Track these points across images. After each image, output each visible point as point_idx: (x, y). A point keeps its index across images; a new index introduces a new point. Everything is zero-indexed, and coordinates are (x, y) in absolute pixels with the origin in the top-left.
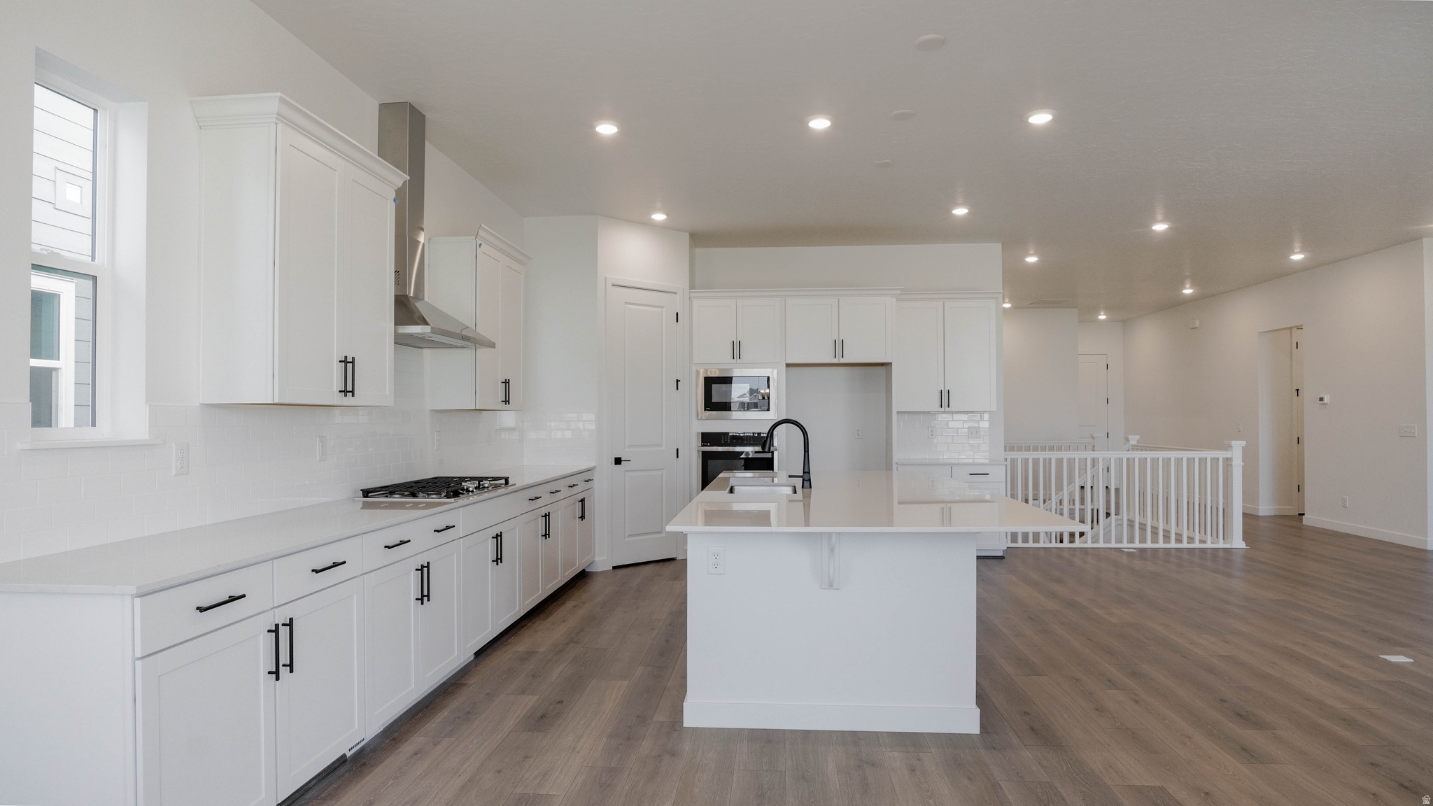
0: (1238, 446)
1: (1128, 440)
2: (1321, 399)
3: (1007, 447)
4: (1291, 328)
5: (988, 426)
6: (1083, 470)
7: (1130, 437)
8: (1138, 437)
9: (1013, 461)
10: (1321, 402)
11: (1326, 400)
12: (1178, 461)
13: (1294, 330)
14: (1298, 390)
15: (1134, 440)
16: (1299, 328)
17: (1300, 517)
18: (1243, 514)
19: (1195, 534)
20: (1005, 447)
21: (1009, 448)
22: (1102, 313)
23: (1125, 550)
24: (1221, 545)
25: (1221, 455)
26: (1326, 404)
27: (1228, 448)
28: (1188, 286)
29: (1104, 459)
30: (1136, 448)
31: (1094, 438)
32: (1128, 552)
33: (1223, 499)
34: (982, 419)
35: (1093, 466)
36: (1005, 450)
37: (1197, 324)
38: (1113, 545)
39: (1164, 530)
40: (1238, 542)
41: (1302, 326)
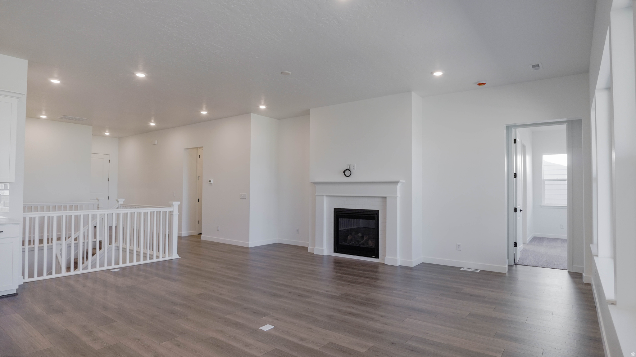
0: (176, 204)
1: (118, 201)
2: (210, 181)
3: (26, 208)
4: (197, 148)
5: (8, 194)
6: (86, 223)
7: (119, 200)
8: (124, 200)
9: (32, 220)
10: (210, 183)
11: (212, 182)
12: (146, 214)
13: (198, 149)
14: (199, 177)
15: (121, 201)
16: (201, 148)
17: (199, 235)
18: (178, 236)
19: (154, 252)
20: (24, 208)
21: (27, 208)
22: (107, 132)
23: (113, 271)
24: (167, 258)
25: (168, 209)
26: (211, 184)
27: (172, 205)
28: (153, 121)
29: (100, 215)
30: (123, 206)
31: (98, 200)
32: (115, 272)
33: (169, 230)
34: (6, 189)
35: (93, 219)
36: (24, 211)
37: (156, 143)
38: (106, 267)
39: (137, 251)
40: (175, 255)
41: (203, 147)
